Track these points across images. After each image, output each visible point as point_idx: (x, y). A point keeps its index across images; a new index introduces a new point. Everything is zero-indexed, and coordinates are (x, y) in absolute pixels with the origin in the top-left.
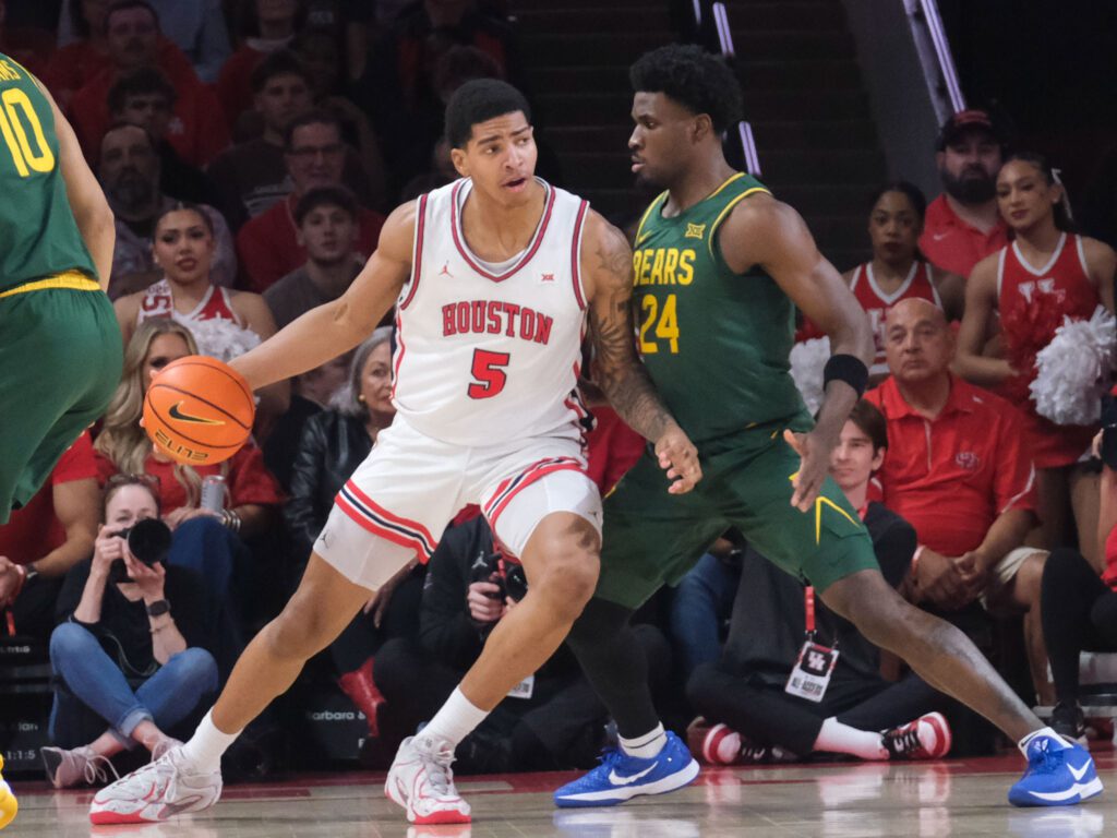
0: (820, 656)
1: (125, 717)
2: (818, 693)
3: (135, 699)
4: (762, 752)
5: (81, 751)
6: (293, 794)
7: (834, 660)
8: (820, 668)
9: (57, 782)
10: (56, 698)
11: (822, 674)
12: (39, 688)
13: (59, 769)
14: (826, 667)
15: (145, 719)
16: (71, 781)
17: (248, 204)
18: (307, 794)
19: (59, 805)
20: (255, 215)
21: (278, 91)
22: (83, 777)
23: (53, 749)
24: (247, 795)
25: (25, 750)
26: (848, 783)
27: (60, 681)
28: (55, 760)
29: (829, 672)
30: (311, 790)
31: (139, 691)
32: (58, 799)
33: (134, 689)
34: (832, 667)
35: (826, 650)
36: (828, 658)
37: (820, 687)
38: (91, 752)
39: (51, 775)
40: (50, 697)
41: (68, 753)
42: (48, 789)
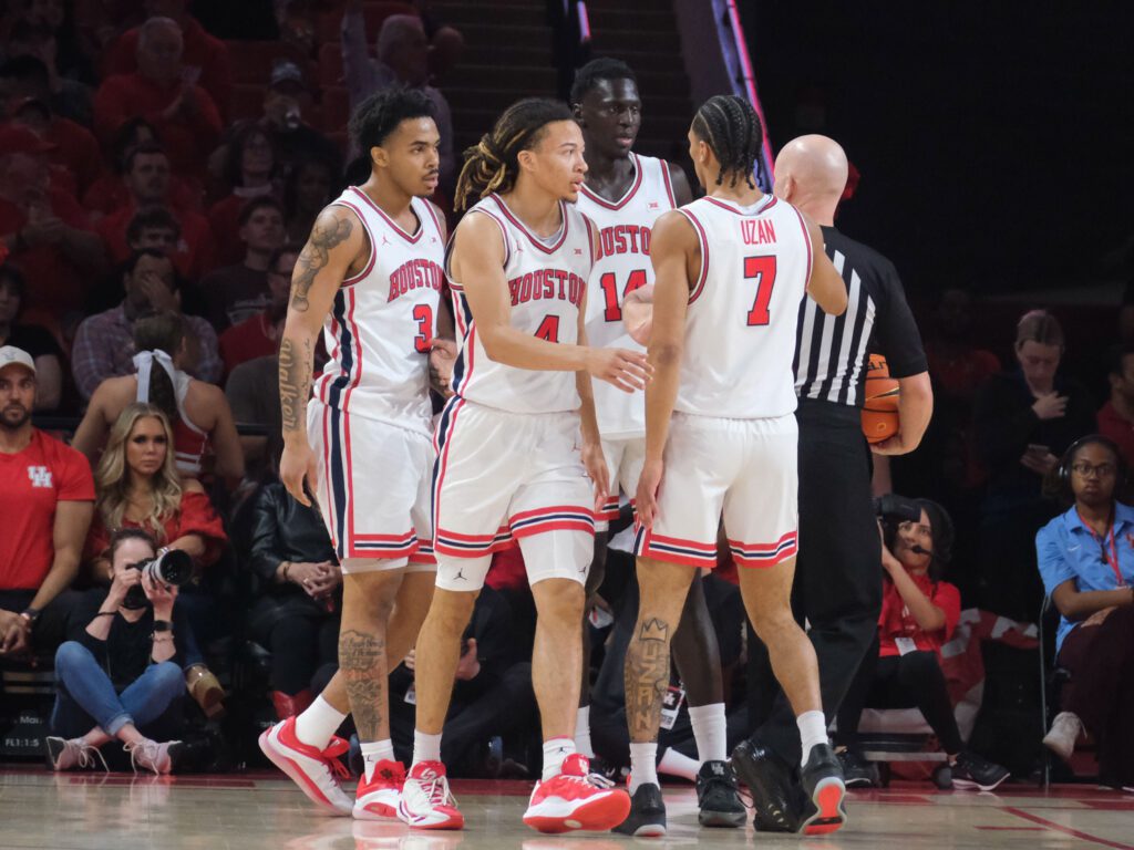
0: (671, 694)
1: (112, 720)
2: (669, 722)
3: (120, 706)
4: (613, 771)
5: (77, 741)
6: (241, 785)
7: (682, 697)
8: (671, 703)
9: (58, 766)
10: (57, 699)
11: (672, 708)
12: (47, 690)
13: (61, 755)
14: (675, 703)
15: (128, 723)
16: (69, 763)
17: (231, 315)
18: (251, 785)
19: (59, 783)
20: (236, 324)
21: (260, 220)
22: (77, 762)
23: (56, 739)
24: (205, 784)
25: (31, 739)
26: (683, 801)
27: (61, 685)
28: (58, 748)
29: (678, 707)
30: (257, 783)
31: (122, 695)
32: (58, 779)
33: (119, 693)
34: (680, 703)
35: (675, 689)
36: (677, 696)
37: (671, 718)
38: (84, 743)
39: (53, 758)
40: (52, 698)
41: (68, 742)
42: (49, 770)
